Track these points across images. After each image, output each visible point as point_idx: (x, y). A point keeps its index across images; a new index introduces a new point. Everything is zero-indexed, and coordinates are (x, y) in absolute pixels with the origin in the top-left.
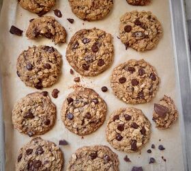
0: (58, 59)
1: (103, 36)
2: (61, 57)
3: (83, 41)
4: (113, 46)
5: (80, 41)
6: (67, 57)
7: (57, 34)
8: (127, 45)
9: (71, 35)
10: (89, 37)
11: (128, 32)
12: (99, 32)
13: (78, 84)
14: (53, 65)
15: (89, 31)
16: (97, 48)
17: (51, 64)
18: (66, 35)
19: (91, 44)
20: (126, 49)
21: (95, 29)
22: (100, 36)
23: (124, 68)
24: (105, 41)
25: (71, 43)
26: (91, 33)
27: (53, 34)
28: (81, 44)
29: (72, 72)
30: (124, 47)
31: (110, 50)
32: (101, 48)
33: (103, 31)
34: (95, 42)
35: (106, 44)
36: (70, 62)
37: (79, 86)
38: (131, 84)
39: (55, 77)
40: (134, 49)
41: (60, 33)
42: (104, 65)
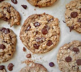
0: (13, 39)
1: (52, 20)
2: (16, 36)
3: (34, 24)
4: (59, 28)
5: (32, 24)
6: (21, 37)
7: (12, 18)
8: (72, 28)
9: (24, 19)
10: (39, 21)
11: (74, 17)
12: (48, 17)
13: (29, 59)
14: (7, 46)
15: (39, 16)
16: (46, 31)
17: (5, 44)
18: (20, 19)
19: (42, 27)
20: (71, 31)
21: (44, 14)
22: (49, 21)
23: (69, 48)
24: (53, 25)
25: (24, 26)
26: (41, 18)
27: (8, 18)
28: (33, 27)
29: (24, 50)
30: (69, 29)
31: (58, 32)
32: (50, 31)
33: (51, 16)
34: (44, 25)
35: (54, 27)
36: (23, 42)
37: (30, 62)
38: (76, 64)
39: (10, 55)
40: (78, 32)
41: (15, 17)
42: (52, 45)
